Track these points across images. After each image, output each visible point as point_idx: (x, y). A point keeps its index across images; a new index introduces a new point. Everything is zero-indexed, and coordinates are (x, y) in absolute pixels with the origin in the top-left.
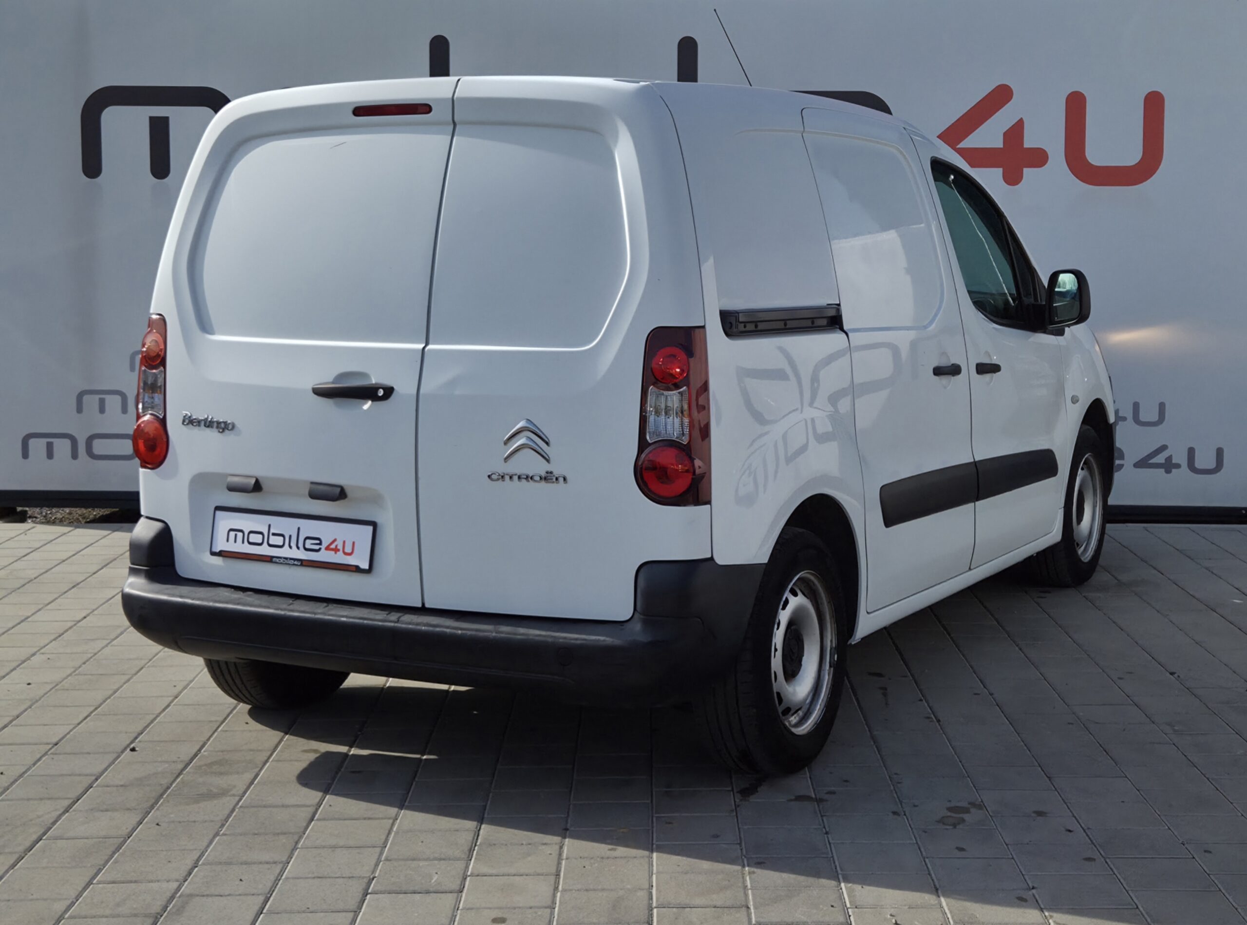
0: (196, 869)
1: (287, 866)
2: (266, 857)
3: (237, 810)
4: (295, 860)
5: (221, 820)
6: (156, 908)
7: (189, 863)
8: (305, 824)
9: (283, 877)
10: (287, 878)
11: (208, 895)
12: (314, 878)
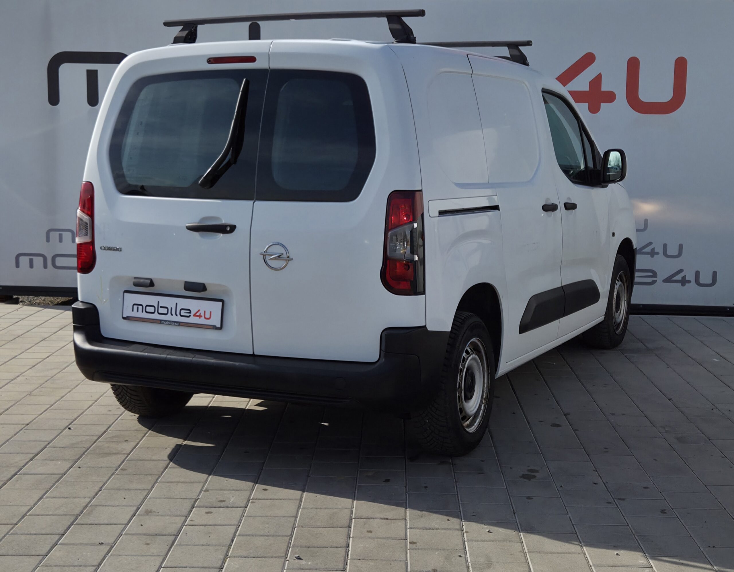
0: (101, 492)
1: (151, 492)
2: (139, 486)
3: (125, 462)
4: (155, 489)
5: (116, 467)
6: (77, 512)
7: (97, 489)
8: (162, 470)
9: (148, 497)
10: (150, 498)
11: (106, 506)
12: (165, 498)
